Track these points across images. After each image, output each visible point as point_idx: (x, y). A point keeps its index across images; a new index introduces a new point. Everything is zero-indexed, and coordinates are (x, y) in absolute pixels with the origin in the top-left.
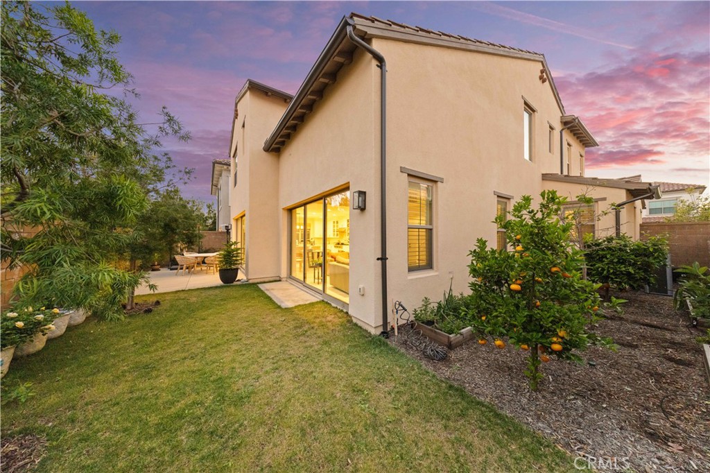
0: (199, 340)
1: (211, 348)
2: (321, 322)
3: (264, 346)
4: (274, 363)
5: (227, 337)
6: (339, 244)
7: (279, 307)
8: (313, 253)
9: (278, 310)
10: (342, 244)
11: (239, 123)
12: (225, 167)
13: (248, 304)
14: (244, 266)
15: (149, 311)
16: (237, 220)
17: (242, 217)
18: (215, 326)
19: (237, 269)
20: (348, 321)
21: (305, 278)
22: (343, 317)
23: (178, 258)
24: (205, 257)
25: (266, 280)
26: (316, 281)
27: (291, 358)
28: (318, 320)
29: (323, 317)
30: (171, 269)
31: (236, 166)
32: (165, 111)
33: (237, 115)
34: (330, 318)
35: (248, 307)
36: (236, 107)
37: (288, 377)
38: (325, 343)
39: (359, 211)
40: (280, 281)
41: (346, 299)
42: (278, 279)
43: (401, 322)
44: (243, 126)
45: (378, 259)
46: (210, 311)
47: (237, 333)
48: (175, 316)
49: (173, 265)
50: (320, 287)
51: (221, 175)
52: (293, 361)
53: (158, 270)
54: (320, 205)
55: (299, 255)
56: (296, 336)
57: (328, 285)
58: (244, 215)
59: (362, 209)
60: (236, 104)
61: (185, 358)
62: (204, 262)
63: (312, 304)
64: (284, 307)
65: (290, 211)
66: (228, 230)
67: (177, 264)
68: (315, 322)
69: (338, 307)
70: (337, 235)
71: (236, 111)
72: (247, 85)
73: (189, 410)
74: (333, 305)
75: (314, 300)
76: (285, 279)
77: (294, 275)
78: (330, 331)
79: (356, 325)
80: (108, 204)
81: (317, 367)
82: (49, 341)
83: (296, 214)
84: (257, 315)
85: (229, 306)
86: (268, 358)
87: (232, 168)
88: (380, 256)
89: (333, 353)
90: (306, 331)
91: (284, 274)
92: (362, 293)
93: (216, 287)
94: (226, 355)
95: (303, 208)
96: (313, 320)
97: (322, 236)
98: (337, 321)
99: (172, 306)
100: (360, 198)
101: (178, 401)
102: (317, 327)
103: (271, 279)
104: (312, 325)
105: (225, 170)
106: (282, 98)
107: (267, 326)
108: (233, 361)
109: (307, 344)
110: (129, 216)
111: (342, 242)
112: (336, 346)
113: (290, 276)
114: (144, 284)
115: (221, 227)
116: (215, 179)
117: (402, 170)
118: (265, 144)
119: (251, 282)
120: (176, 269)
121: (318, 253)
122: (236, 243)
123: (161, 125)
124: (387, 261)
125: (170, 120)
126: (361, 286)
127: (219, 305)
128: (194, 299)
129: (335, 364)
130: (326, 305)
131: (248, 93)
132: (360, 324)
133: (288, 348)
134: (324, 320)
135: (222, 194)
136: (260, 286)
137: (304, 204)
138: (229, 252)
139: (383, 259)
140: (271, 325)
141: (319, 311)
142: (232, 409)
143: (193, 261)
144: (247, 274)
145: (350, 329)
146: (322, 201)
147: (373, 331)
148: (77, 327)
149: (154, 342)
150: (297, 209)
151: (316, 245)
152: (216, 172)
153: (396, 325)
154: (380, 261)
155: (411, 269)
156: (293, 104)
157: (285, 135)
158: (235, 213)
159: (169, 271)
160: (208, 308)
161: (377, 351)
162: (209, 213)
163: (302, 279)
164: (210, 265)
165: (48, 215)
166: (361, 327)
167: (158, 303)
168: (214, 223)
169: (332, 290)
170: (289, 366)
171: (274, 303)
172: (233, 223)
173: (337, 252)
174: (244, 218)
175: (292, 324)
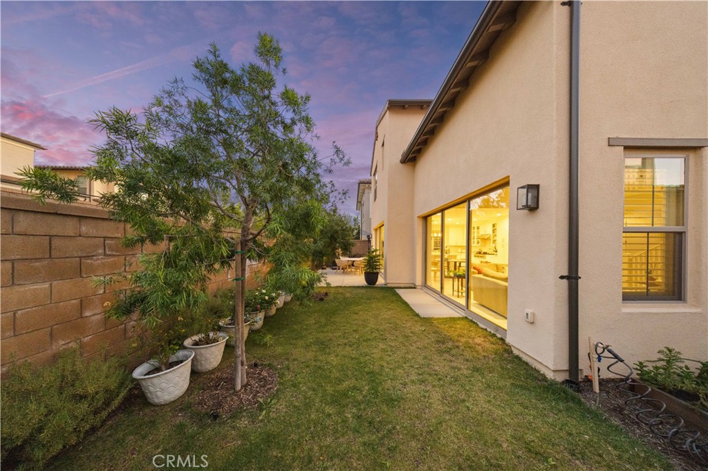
0: (354, 331)
1: (364, 341)
2: (467, 343)
3: (407, 353)
4: (419, 374)
5: (374, 335)
6: (480, 253)
7: (417, 315)
8: (448, 263)
9: (417, 318)
10: (485, 253)
11: (379, 143)
12: (367, 185)
13: (389, 307)
14: (383, 271)
15: (322, 299)
16: (376, 230)
17: (380, 227)
18: (365, 321)
19: (378, 273)
20: (506, 350)
21: (442, 288)
22: (496, 343)
23: (337, 261)
24: (354, 261)
25: (402, 286)
26: (456, 293)
27: (436, 375)
28: (463, 340)
29: (469, 337)
30: (333, 269)
31: (376, 182)
32: (335, 144)
33: (377, 137)
34: (478, 340)
35: (389, 309)
36: (377, 130)
37: (436, 396)
38: (476, 370)
39: (526, 211)
40: (415, 288)
41: (503, 323)
42: (413, 286)
43: (606, 375)
44: (383, 145)
45: (562, 277)
46: (360, 307)
47: (381, 333)
48: (337, 306)
49: (333, 265)
50: (462, 301)
51: (364, 193)
52: (440, 379)
53: (325, 269)
54: (463, 209)
55: (435, 264)
56: (441, 352)
57: (472, 301)
58: (383, 225)
59: (533, 208)
60: (377, 127)
61: (346, 344)
62: (353, 265)
63: (453, 319)
64: (422, 316)
65: (426, 218)
66: (369, 239)
67: (336, 265)
68: (459, 341)
69: (489, 330)
70: (478, 243)
71: (377, 133)
72: (387, 105)
73: (352, 392)
74: (481, 325)
75: (457, 315)
76: (420, 287)
77: (428, 283)
78: (481, 358)
79: (518, 357)
80: (306, 222)
81: (470, 397)
82: (277, 309)
83: (431, 221)
84: (398, 319)
85: (373, 305)
86: (412, 367)
87: (373, 185)
88: (565, 273)
89: (489, 386)
90: (450, 349)
91: (419, 282)
92: (530, 319)
93: (362, 287)
94: (375, 351)
95: (440, 214)
96: (456, 338)
97: (464, 243)
98: (487, 345)
99: (335, 298)
100: (530, 195)
101: (344, 381)
102: (463, 348)
103: (407, 286)
104: (457, 344)
105: (367, 188)
106: (419, 105)
107: (408, 332)
108: (381, 359)
109: (454, 364)
110: (317, 230)
111: (485, 251)
112: (492, 377)
113: (425, 285)
114: (324, 282)
115: (364, 238)
116: (359, 197)
117: (611, 143)
118: (402, 156)
119: (389, 285)
120: (336, 269)
121: (455, 263)
122: (376, 250)
123: (332, 157)
124: (579, 280)
125: (338, 151)
126: (529, 311)
127: (366, 303)
128: (349, 295)
129: (493, 401)
130: (470, 323)
131: (388, 112)
132: (525, 358)
133: (431, 362)
134: (470, 341)
135: (364, 208)
136: (396, 290)
137: (442, 210)
138: (371, 257)
139: (572, 278)
140: (412, 333)
141: (464, 329)
142: (385, 408)
143: (346, 264)
144: (385, 278)
145: (510, 362)
146: (466, 204)
147: (550, 375)
148: (288, 303)
149: (326, 325)
150: (433, 216)
151: (451, 254)
152: (361, 191)
153: (597, 378)
154: (565, 281)
155: (627, 297)
156: (432, 108)
157: (422, 142)
158: (375, 225)
159: (331, 270)
160: (358, 304)
161: (561, 406)
162: (355, 225)
163: (439, 290)
164: (357, 268)
165: (279, 232)
166: (527, 364)
167: (326, 294)
168: (358, 233)
169: (477, 307)
170: (436, 383)
171: (412, 310)
172: (373, 233)
173: (479, 263)
174: (382, 228)
175: (433, 337)
